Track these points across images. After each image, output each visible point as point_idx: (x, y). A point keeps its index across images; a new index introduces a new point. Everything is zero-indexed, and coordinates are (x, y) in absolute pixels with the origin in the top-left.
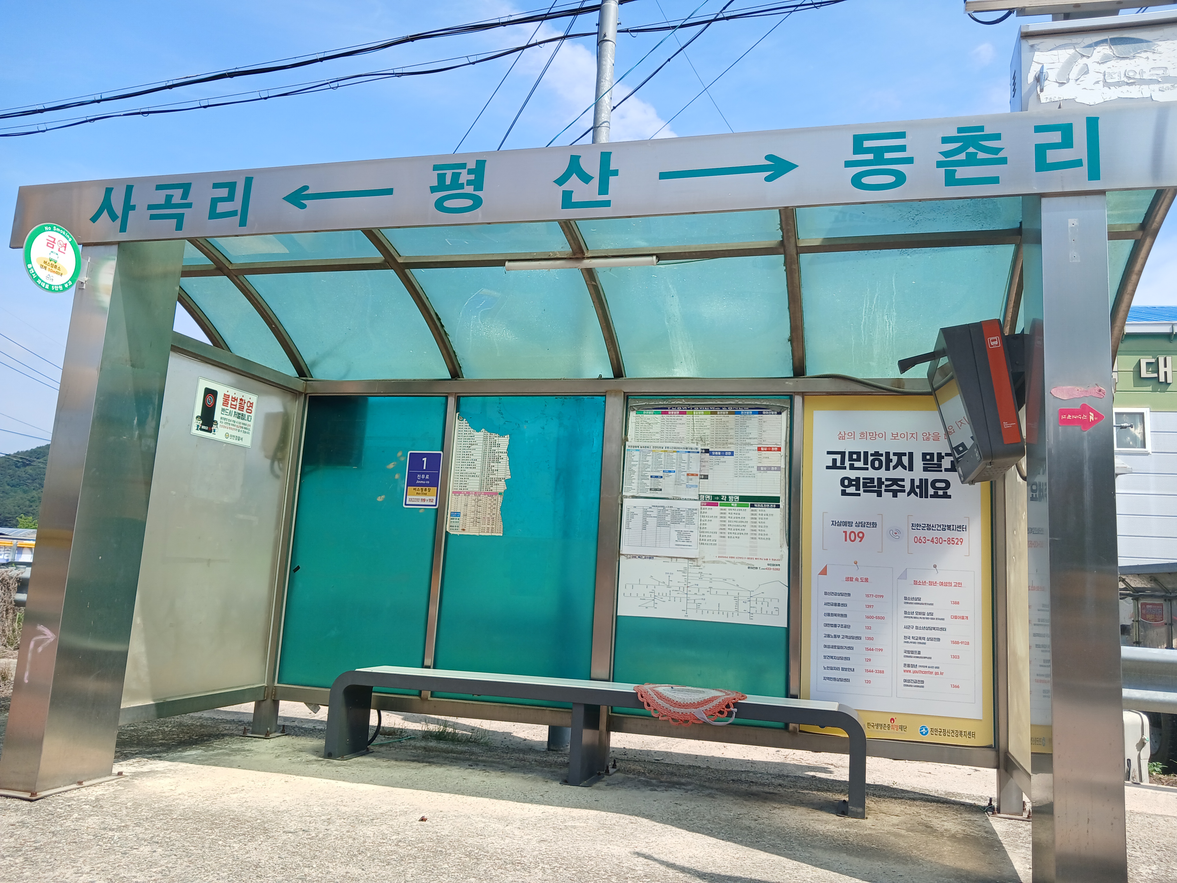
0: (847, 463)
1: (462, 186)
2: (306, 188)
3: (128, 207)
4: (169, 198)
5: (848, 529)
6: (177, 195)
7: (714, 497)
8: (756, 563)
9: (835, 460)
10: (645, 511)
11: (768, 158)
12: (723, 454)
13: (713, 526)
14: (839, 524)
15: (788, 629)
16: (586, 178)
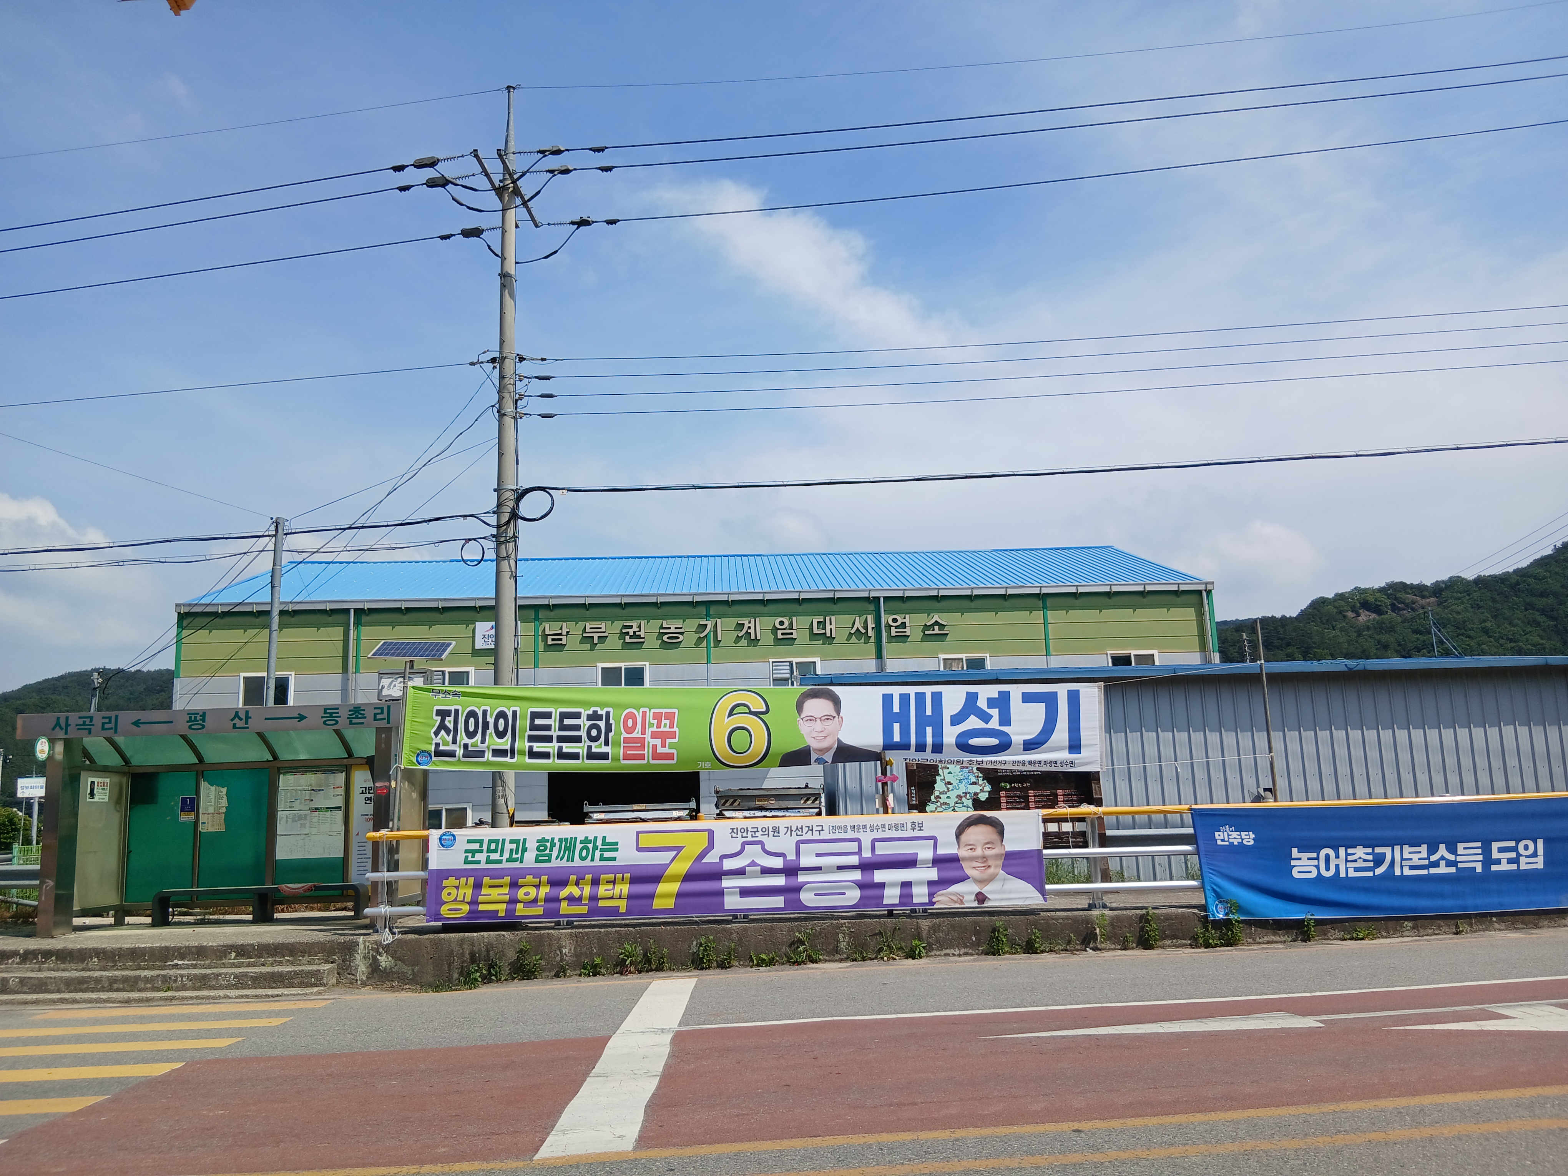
0: (367, 791)
1: (198, 721)
2: (140, 720)
3: (67, 725)
4: (84, 722)
5: (367, 817)
6: (88, 721)
7: (316, 808)
8: (332, 834)
9: (363, 791)
10: (287, 816)
11: (298, 714)
12: (319, 790)
13: (315, 820)
14: (364, 815)
15: (344, 858)
16: (241, 719)
